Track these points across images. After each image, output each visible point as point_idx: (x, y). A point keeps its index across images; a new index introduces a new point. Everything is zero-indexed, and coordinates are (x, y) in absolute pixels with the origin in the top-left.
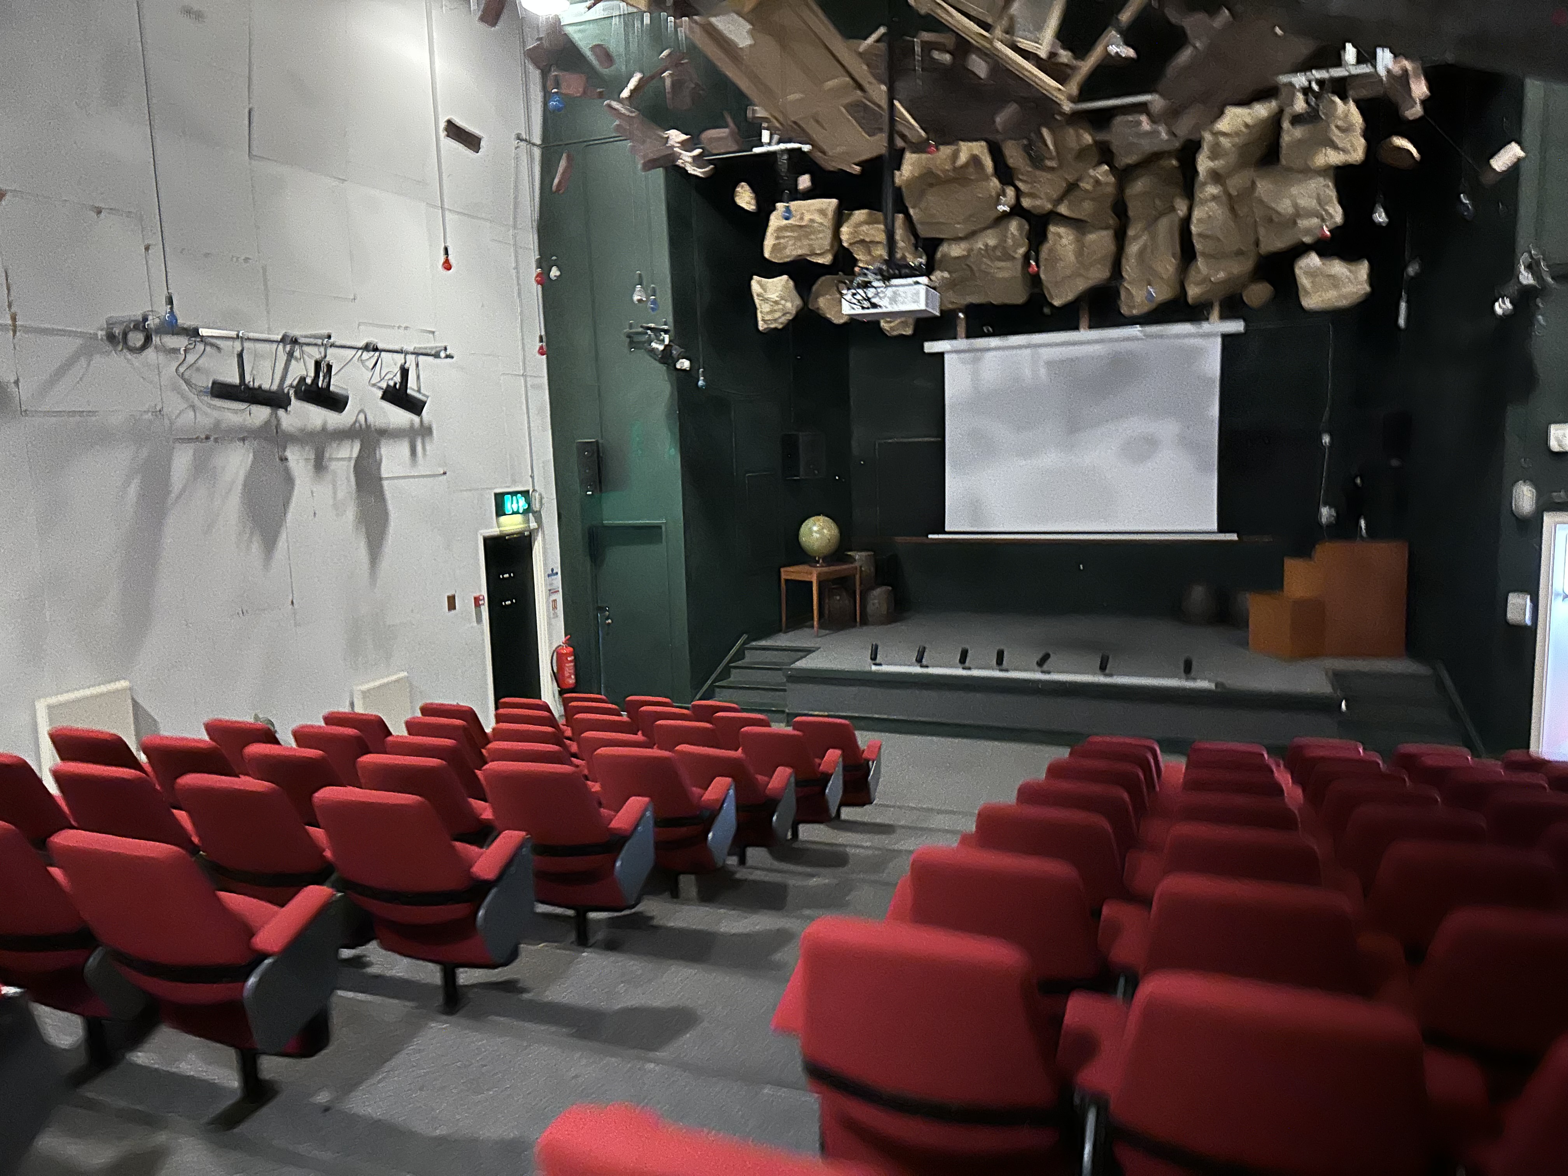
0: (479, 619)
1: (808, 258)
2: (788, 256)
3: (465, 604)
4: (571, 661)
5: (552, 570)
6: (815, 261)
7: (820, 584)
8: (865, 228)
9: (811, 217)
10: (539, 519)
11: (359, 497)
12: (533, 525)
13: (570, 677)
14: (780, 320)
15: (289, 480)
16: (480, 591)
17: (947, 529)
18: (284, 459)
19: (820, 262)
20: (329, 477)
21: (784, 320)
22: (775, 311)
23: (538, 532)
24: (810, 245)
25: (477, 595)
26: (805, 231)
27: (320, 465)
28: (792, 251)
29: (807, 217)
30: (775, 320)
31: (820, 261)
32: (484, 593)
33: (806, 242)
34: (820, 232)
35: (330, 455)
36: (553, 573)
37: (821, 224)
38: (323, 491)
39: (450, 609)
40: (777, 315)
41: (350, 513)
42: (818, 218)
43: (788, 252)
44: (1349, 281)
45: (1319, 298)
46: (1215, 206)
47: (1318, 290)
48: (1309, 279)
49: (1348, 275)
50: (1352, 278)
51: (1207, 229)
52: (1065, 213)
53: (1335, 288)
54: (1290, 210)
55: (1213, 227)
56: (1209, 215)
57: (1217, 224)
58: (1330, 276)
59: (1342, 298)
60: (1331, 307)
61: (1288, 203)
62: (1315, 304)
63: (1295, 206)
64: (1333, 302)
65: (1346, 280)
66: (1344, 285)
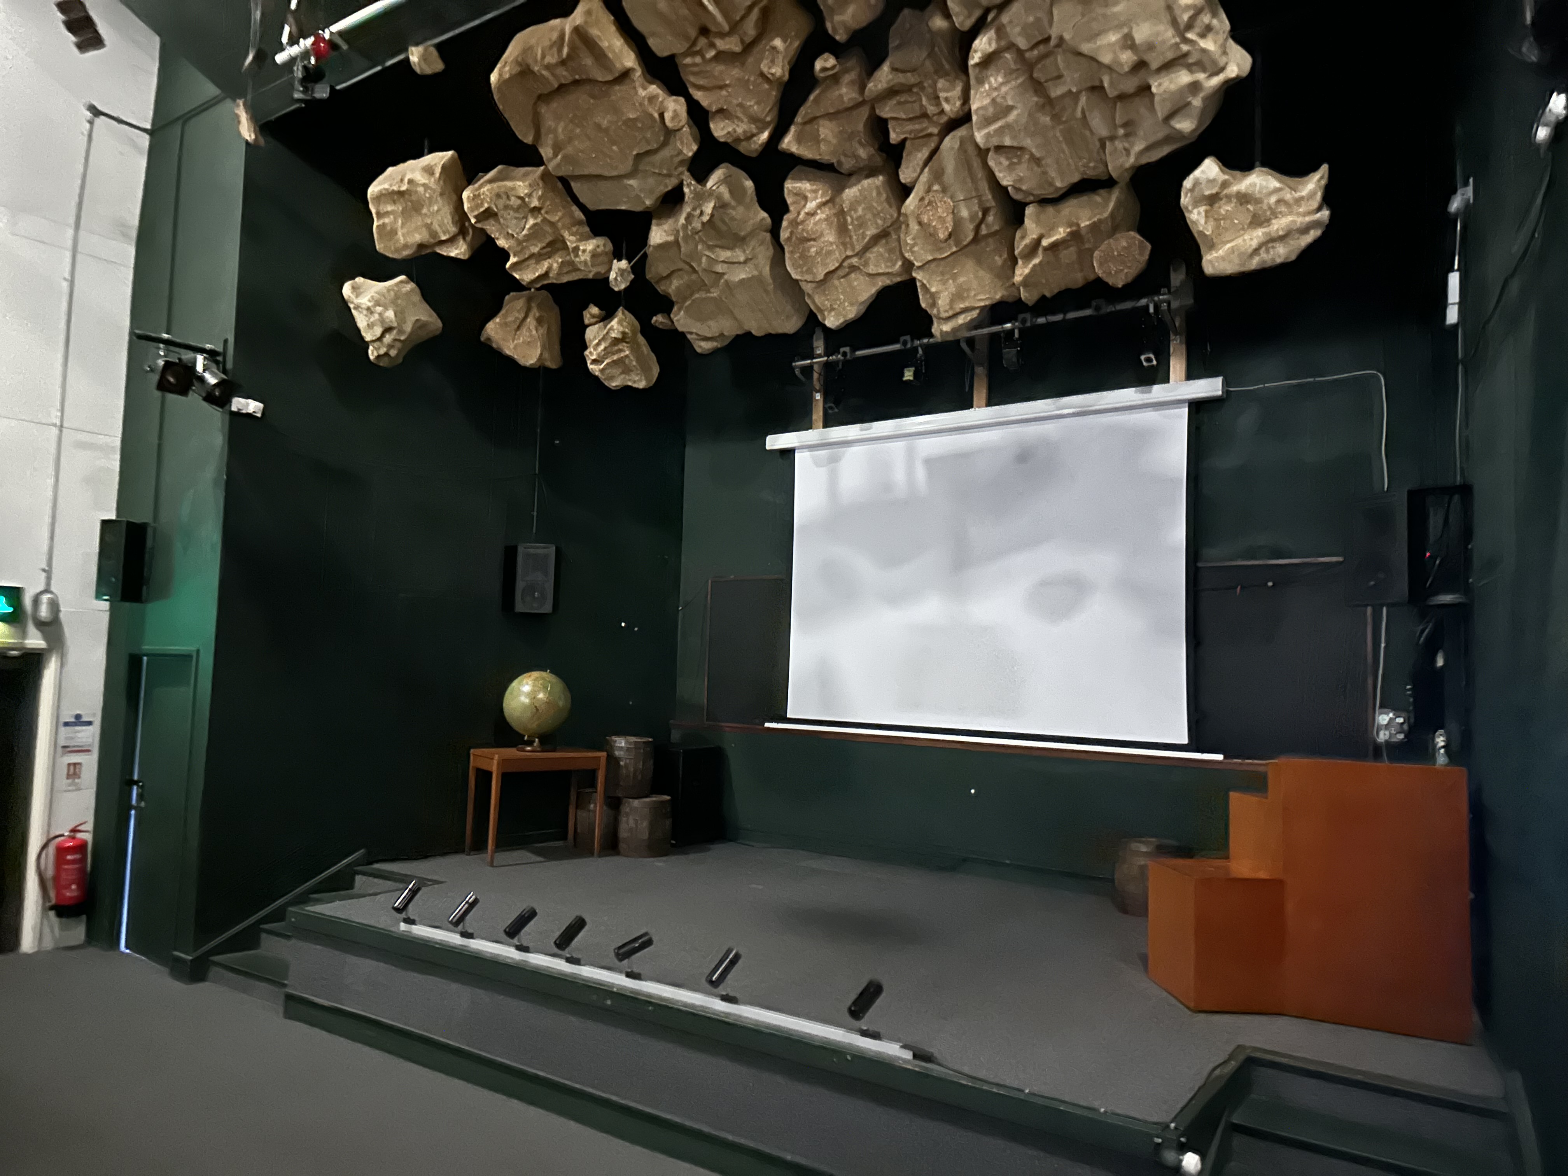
1: (434, 249)
2: (406, 246)
4: (73, 862)
5: (78, 717)
6: (445, 254)
7: (506, 777)
10: (53, 638)
14: (386, 341)
17: (788, 716)
19: (452, 254)
21: (390, 339)
22: (373, 324)
23: (50, 656)
28: (407, 239)
30: (380, 341)
33: (420, 221)
34: (429, 201)
36: (78, 721)
37: (428, 189)
40: (377, 331)
42: (422, 181)
44: (1279, 201)
45: (1229, 246)
46: (1000, 79)
47: (1226, 229)
48: (1202, 209)
49: (1277, 190)
50: (1288, 196)
51: (1000, 131)
52: (794, 149)
53: (1257, 221)
54: (1127, 58)
55: (1008, 126)
56: (994, 100)
57: (1012, 117)
58: (1244, 199)
59: (1270, 241)
60: (1254, 264)
61: (1113, 37)
62: (1223, 258)
63: (1128, 42)
64: (1256, 251)
65: (1273, 199)
66: (1275, 214)
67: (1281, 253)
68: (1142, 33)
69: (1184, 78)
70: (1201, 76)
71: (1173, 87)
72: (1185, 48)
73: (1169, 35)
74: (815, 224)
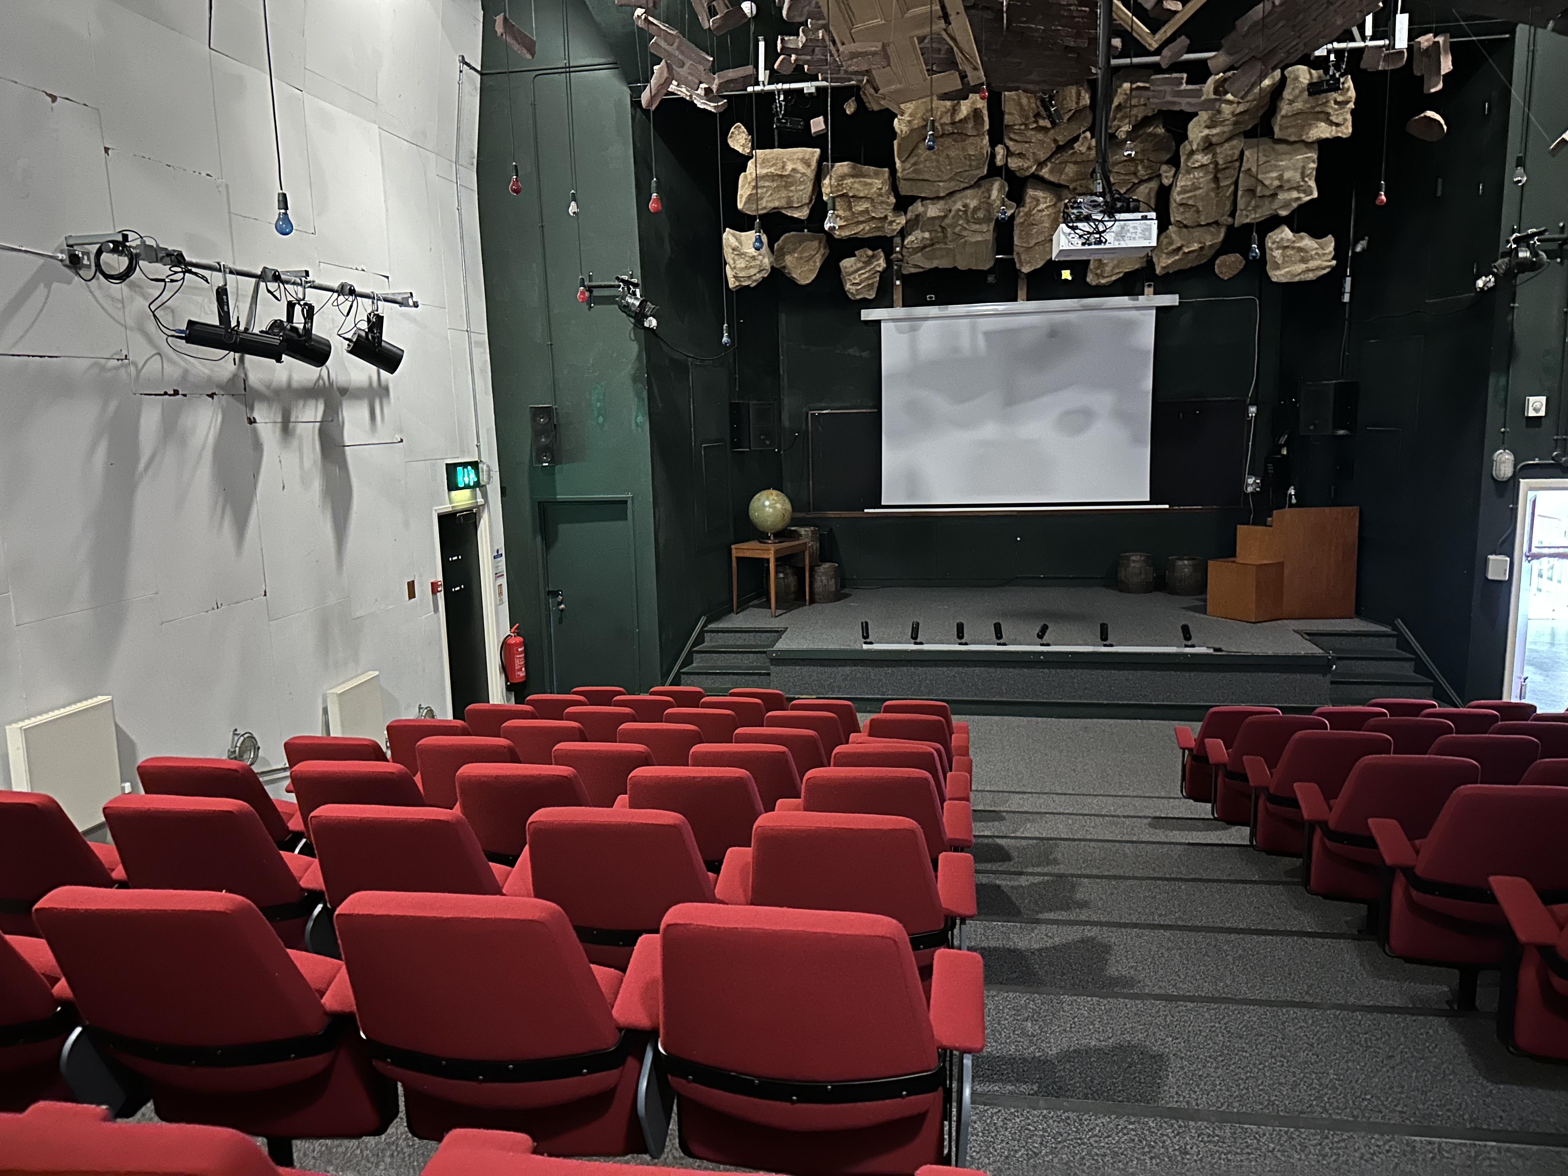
0: (436, 609)
1: (784, 212)
2: (765, 208)
3: (423, 589)
4: (521, 653)
5: (498, 551)
6: (790, 214)
7: (778, 560)
8: (849, 181)
9: (794, 166)
10: (485, 496)
11: (324, 467)
12: (480, 501)
13: (521, 670)
14: (754, 278)
15: (258, 446)
16: (436, 576)
17: (883, 503)
18: (252, 421)
20: (295, 443)
21: (759, 277)
22: (751, 267)
23: (484, 509)
24: (789, 197)
25: (433, 580)
26: (783, 180)
27: (286, 428)
28: (768, 203)
29: (789, 167)
30: (749, 277)
31: (796, 215)
32: (440, 578)
33: (784, 194)
34: (801, 183)
35: (297, 417)
36: (498, 555)
37: (803, 174)
38: (290, 459)
39: (410, 598)
40: (753, 271)
41: (317, 485)
42: (801, 168)
43: (763, 203)
44: (1317, 254)
45: (1287, 270)
46: (1201, 175)
47: (1287, 262)
48: (1280, 251)
49: (1316, 249)
50: (1320, 252)
51: (1189, 198)
52: (1046, 176)
53: (1304, 260)
54: (1277, 183)
55: (1195, 196)
56: (1194, 183)
57: (1198, 192)
58: (1300, 249)
59: (1309, 270)
60: (1297, 279)
61: (1275, 174)
62: (1283, 275)
63: (1280, 178)
64: (1299, 274)
65: (1314, 252)
66: (1312, 258)
67: (1311, 276)
68: (1287, 175)
69: (1295, 194)
70: (1302, 195)
71: (1288, 198)
72: (1302, 183)
73: (1298, 177)
74: (1042, 217)
